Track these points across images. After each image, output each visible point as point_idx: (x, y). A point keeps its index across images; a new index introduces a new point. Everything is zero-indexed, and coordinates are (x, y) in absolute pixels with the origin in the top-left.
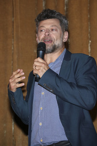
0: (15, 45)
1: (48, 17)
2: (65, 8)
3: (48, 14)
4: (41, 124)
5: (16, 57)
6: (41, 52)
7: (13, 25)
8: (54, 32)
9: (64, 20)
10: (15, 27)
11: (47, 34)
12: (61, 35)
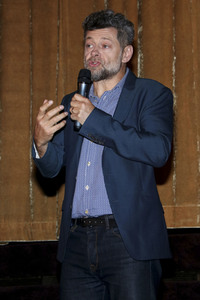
4: (87, 188)
6: (84, 85)
8: (107, 50)
10: (61, 35)
11: (94, 54)
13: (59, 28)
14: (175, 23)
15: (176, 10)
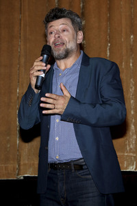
0: (22, 47)
1: (57, 17)
2: (81, 5)
3: (57, 14)
4: (57, 139)
5: (23, 60)
7: (20, 23)
9: (76, 18)
10: (22, 25)
12: (73, 36)
13: (21, 20)
14: (109, 19)
15: (110, 9)
